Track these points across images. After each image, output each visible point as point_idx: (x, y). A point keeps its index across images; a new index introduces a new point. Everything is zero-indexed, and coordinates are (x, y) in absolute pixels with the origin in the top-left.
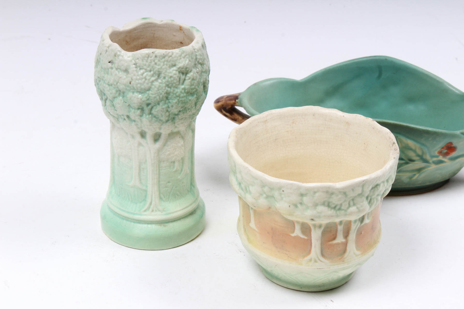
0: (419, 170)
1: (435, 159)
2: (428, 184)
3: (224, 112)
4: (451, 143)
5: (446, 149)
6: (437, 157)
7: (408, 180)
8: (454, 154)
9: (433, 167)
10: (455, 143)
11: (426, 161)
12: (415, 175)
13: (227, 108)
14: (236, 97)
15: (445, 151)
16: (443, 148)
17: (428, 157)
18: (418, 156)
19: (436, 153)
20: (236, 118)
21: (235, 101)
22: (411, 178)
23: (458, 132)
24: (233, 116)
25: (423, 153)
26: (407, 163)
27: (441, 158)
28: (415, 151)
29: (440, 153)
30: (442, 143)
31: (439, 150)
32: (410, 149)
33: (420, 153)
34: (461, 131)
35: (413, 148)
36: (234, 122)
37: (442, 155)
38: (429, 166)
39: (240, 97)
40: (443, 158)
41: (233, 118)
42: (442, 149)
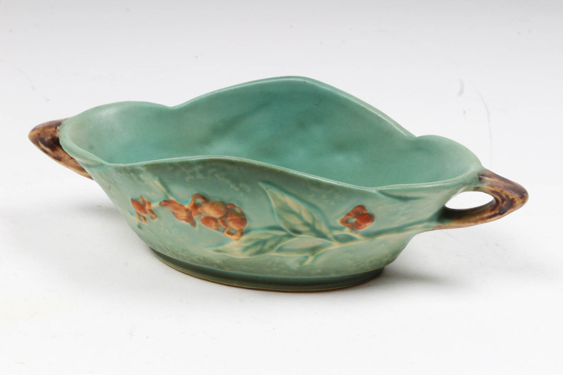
0: (313, 250)
1: (337, 233)
2: (333, 275)
3: (43, 146)
4: (362, 207)
5: (355, 217)
6: (341, 229)
7: (298, 266)
8: (369, 227)
9: (336, 246)
10: (371, 207)
11: (320, 235)
12: (307, 257)
13: (46, 140)
14: (57, 124)
15: (354, 220)
16: (348, 214)
17: (324, 229)
18: (307, 224)
19: (338, 223)
20: (60, 156)
21: (56, 128)
22: (301, 262)
23: (373, 190)
24: (56, 152)
25: (314, 220)
26: (290, 236)
27: (347, 231)
28: (300, 216)
29: (345, 222)
30: (347, 207)
31: (342, 218)
32: (291, 212)
33: (309, 220)
34: (380, 188)
35: (296, 210)
36: (57, 162)
37: (349, 227)
38: (329, 245)
39: (64, 123)
40: (351, 232)
41: (56, 156)
42: (349, 217)
